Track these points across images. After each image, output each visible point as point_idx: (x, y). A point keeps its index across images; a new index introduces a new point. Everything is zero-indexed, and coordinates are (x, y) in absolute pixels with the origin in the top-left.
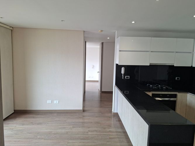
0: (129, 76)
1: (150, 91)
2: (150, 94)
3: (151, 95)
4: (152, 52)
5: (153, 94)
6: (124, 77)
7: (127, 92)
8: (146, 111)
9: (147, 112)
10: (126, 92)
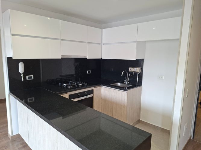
0: (32, 76)
1: (66, 93)
2: (66, 96)
3: (68, 98)
4: (62, 40)
5: (70, 96)
6: (25, 78)
7: (32, 100)
8: (61, 117)
9: (63, 118)
10: (30, 100)
